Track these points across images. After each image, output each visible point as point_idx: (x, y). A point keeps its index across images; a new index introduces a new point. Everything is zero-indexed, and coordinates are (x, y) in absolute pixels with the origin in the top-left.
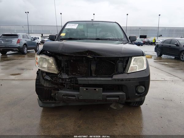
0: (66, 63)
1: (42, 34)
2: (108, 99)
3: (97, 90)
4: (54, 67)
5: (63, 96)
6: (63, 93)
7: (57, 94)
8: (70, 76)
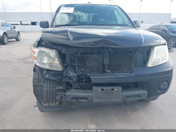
0: (72, 57)
1: (21, 22)
2: (127, 99)
3: (115, 90)
4: (57, 62)
5: (71, 99)
6: (71, 95)
7: (63, 97)
8: (79, 74)
